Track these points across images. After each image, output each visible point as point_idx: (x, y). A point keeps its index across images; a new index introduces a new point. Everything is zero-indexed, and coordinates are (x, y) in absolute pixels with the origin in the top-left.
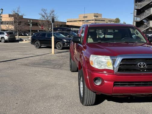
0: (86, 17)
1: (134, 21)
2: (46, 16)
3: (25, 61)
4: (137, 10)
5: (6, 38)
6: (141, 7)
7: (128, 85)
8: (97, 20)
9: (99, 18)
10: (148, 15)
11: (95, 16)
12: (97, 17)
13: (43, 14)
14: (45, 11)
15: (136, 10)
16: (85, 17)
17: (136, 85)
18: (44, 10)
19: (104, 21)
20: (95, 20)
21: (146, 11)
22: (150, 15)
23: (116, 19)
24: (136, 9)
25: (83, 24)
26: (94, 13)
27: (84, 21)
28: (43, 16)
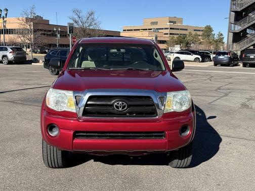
0: (156, 23)
1: (229, 32)
2: (80, 22)
3: (16, 96)
4: (236, 12)
5: (11, 56)
7: (99, 136)
8: (173, 29)
9: (178, 25)
11: (170, 22)
12: (174, 22)
13: (76, 17)
14: (78, 14)
16: (153, 23)
17: (110, 136)
18: (77, 12)
20: (171, 29)
21: (250, 14)
24: (233, 12)
26: (169, 17)
27: (152, 31)
28: (76, 22)
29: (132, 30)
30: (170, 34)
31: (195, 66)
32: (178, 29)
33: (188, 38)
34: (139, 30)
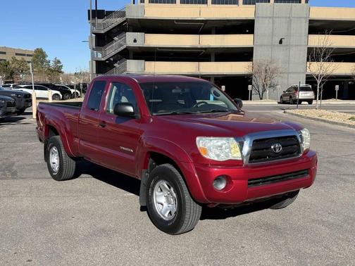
4: (97, 35)
6: (106, 30)
10: (122, 48)
15: (94, 35)
19: (5, 53)
21: (116, 38)
22: (126, 49)
23: (35, 51)
24: (93, 33)
33: (13, 66)
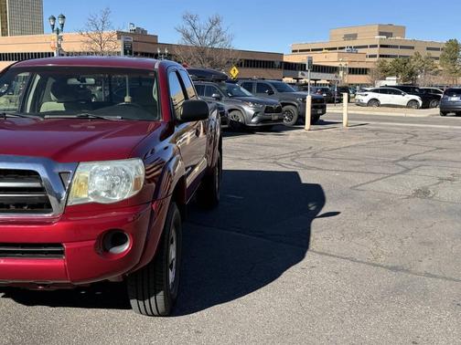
0: (354, 36)
2: (195, 37)
8: (386, 46)
9: (396, 39)
11: (381, 34)
12: (389, 35)
13: (188, 28)
14: (192, 22)
16: (348, 37)
18: (190, 19)
20: (381, 46)
25: (339, 57)
26: (380, 25)
27: (345, 50)
28: (188, 37)
29: (309, 50)
30: (381, 56)
31: (403, 115)
32: (396, 47)
33: (414, 64)
34: (322, 50)
